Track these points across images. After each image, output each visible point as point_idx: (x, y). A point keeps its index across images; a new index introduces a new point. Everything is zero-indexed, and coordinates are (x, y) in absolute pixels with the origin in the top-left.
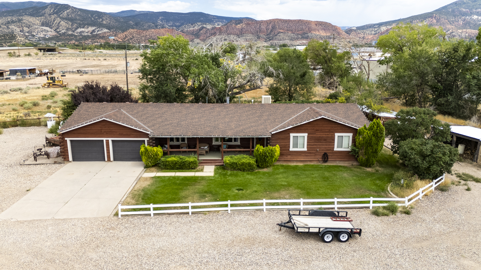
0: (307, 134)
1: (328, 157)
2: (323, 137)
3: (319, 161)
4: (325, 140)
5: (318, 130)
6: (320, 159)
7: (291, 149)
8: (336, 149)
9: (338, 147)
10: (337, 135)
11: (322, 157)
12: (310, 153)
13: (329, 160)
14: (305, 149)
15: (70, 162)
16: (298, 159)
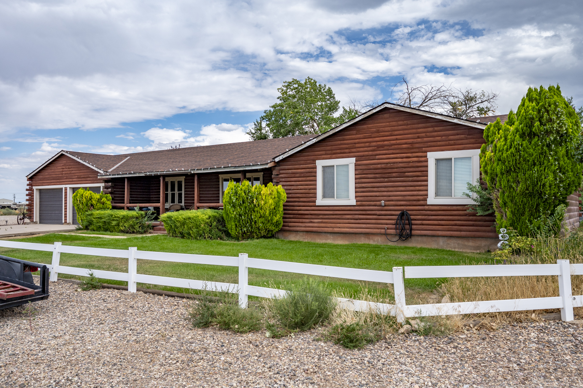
0: (353, 160)
1: (410, 224)
2: (396, 165)
3: (386, 234)
4: (402, 174)
5: (383, 146)
6: (389, 231)
7: (320, 201)
8: (432, 199)
9: (437, 194)
10: (432, 157)
11: (396, 224)
12: (365, 213)
13: (414, 232)
14: (352, 201)
15: (36, 223)
16: (336, 230)
